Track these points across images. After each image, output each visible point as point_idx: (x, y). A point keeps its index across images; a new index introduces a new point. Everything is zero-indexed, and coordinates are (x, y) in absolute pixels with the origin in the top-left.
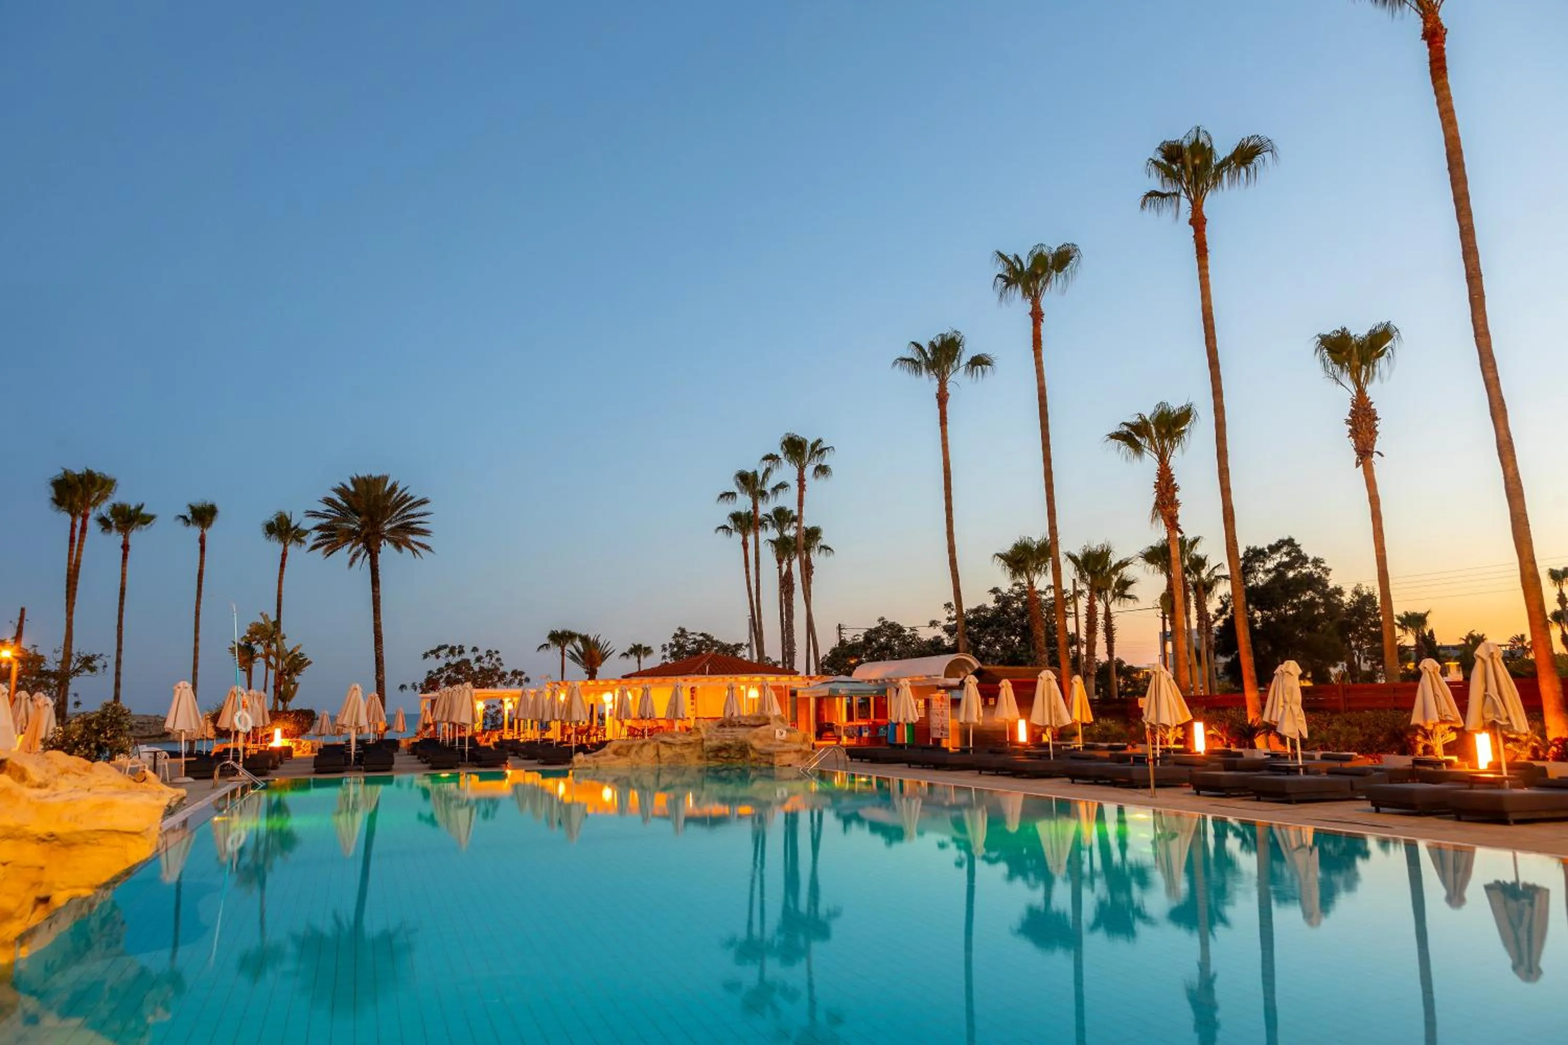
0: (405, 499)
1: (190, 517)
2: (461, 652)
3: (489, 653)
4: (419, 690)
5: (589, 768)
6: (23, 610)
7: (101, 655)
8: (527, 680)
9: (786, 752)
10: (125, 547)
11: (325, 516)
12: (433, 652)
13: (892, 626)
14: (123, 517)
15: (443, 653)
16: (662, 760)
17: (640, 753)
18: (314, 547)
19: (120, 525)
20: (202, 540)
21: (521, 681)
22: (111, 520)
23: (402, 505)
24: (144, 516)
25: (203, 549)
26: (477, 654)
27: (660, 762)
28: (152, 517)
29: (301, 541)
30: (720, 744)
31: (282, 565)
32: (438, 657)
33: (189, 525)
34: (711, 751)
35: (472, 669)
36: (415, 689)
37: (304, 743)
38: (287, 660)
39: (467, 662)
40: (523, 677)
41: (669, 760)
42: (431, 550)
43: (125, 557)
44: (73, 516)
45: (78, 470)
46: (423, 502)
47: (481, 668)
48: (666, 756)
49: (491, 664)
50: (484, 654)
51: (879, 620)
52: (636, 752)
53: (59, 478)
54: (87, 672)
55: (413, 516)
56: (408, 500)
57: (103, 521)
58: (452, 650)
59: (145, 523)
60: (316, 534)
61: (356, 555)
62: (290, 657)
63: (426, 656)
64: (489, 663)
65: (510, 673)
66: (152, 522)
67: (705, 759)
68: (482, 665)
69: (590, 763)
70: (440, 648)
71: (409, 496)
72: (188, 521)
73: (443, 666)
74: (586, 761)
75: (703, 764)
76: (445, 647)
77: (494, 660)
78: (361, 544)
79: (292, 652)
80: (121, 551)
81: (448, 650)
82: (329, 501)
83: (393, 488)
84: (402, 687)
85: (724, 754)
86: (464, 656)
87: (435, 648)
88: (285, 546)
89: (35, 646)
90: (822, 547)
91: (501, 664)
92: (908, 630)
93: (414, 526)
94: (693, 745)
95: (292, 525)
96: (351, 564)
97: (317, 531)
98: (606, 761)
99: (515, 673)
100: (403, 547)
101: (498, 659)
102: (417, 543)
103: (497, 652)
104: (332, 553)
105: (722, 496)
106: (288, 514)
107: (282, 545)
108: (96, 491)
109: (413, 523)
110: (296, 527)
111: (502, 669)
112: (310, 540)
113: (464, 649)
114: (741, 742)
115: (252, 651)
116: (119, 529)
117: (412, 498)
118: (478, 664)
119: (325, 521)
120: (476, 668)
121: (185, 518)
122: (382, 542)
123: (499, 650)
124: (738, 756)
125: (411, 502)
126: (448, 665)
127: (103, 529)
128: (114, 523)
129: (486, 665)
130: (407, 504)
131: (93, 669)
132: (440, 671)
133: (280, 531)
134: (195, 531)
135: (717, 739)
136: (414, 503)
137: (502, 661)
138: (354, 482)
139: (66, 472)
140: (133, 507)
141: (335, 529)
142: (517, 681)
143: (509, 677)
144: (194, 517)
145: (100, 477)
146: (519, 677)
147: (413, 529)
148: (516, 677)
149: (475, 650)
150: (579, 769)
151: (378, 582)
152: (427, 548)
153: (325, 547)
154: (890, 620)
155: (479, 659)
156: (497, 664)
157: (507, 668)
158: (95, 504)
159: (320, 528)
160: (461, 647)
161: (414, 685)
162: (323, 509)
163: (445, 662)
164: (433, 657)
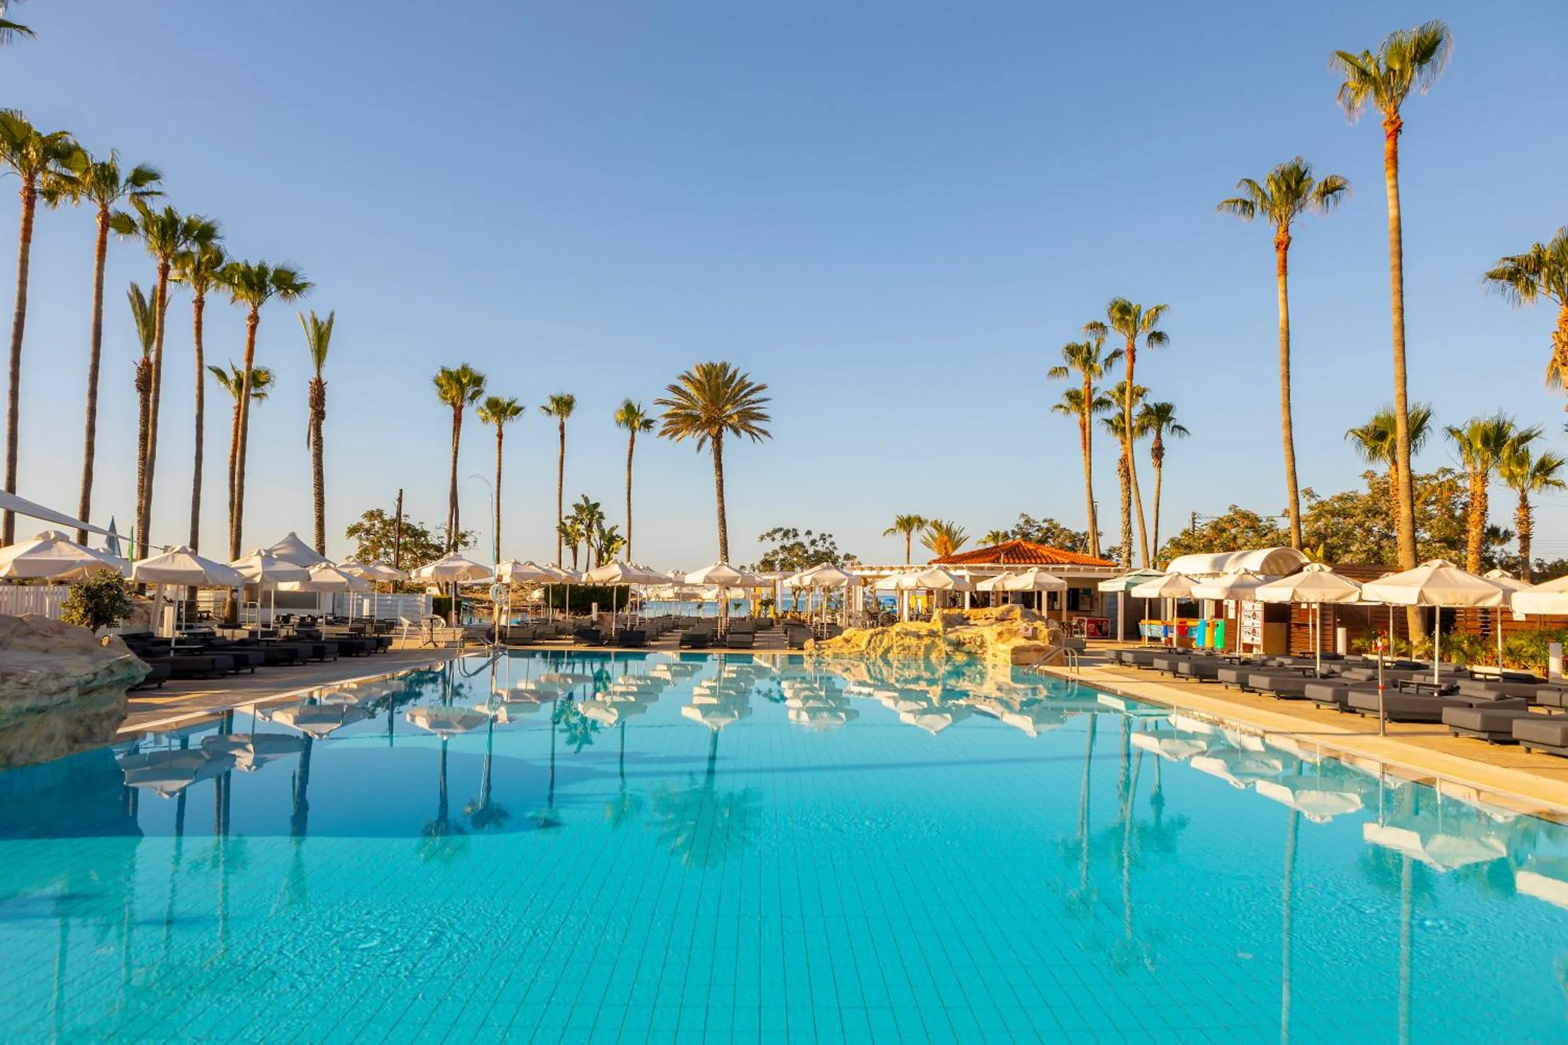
0: (744, 385)
1: (551, 408)
2: (796, 535)
3: (823, 537)
4: (758, 572)
6: (401, 491)
10: (500, 435)
11: (673, 404)
12: (768, 535)
13: (1245, 516)
14: (498, 409)
15: (778, 536)
18: (663, 433)
19: (495, 417)
20: (562, 428)
22: (488, 411)
23: (743, 390)
24: (515, 408)
25: (563, 438)
26: (811, 538)
28: (521, 409)
29: (648, 429)
31: (631, 451)
32: (773, 540)
33: (552, 415)
35: (806, 552)
39: (801, 545)
40: (856, 562)
42: (769, 436)
43: (500, 443)
44: (454, 407)
45: (456, 366)
46: (761, 387)
47: (816, 552)
49: (824, 548)
50: (818, 539)
51: (1230, 509)
53: (439, 375)
55: (754, 402)
56: (746, 386)
57: (482, 412)
58: (786, 534)
59: (516, 414)
60: (664, 421)
61: (702, 441)
62: (609, 536)
63: (762, 538)
64: (823, 546)
65: (842, 557)
66: (521, 413)
68: (817, 548)
70: (776, 531)
71: (749, 382)
72: (550, 411)
73: (778, 548)
74: (816, 648)
76: (780, 529)
77: (827, 544)
78: (706, 430)
79: (610, 532)
80: (498, 439)
81: (781, 533)
82: (675, 389)
83: (733, 376)
86: (799, 539)
87: (770, 531)
88: (633, 434)
90: (1175, 426)
91: (835, 548)
92: (1264, 520)
93: (755, 411)
95: (640, 413)
96: (699, 448)
97: (664, 419)
98: (838, 649)
99: (847, 557)
100: (742, 432)
101: (832, 543)
102: (757, 428)
103: (830, 536)
104: (679, 439)
105: (1052, 371)
106: (636, 404)
107: (631, 432)
109: (751, 408)
110: (642, 415)
111: (836, 553)
112: (659, 426)
113: (799, 532)
116: (494, 420)
117: (750, 384)
118: (813, 547)
119: (674, 408)
120: (811, 552)
121: (547, 408)
122: (725, 428)
123: (832, 534)
125: (750, 389)
126: (783, 548)
127: (483, 420)
128: (490, 415)
129: (821, 547)
130: (746, 391)
131: (466, 544)
132: (775, 553)
134: (556, 419)
136: (754, 389)
137: (836, 545)
138: (699, 369)
139: (443, 371)
140: (505, 401)
141: (681, 416)
142: (849, 564)
143: (841, 560)
144: (555, 408)
145: (472, 373)
146: (852, 561)
147: (754, 414)
148: (849, 561)
149: (809, 533)
150: (809, 656)
151: (721, 466)
152: (765, 433)
153: (671, 433)
154: (1243, 508)
155: (813, 543)
156: (831, 548)
157: (840, 552)
158: (471, 400)
159: (667, 416)
160: (794, 530)
161: (752, 566)
162: (672, 397)
163: (780, 544)
164: (769, 539)
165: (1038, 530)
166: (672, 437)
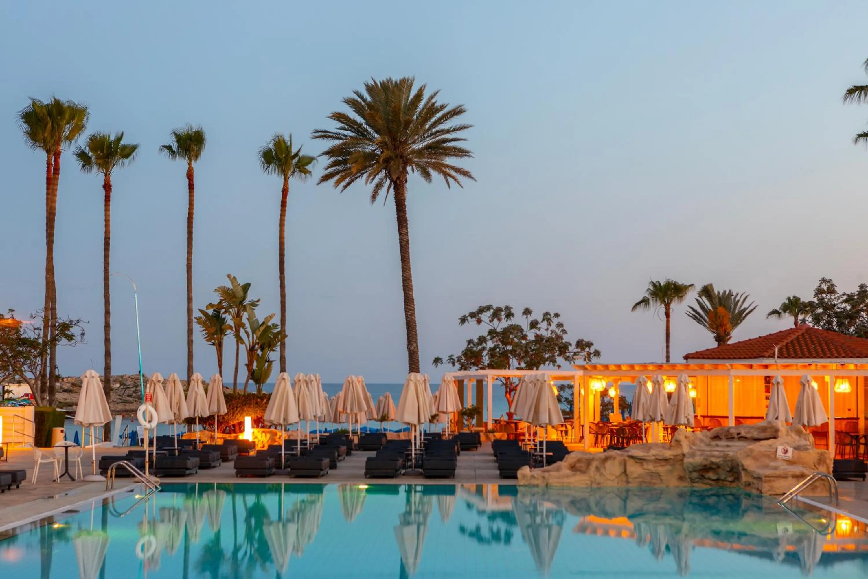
0: (431, 110)
1: (175, 147)
2: (509, 315)
3: (546, 317)
4: (458, 366)
5: (538, 486)
7: (78, 321)
8: (597, 353)
9: (779, 477)
10: (107, 187)
11: (337, 137)
12: (473, 315)
14: (102, 151)
15: (485, 316)
16: (630, 480)
17: (603, 471)
18: (326, 178)
19: (99, 161)
20: (190, 176)
21: (589, 354)
22: (90, 154)
23: (431, 117)
24: (124, 147)
25: (191, 187)
26: (531, 318)
27: (628, 482)
28: (134, 148)
29: (306, 172)
30: (705, 463)
31: (284, 204)
32: (479, 321)
33: (175, 157)
34: (695, 471)
35: (524, 337)
36: (454, 364)
37: (279, 434)
38: (259, 333)
39: (517, 328)
40: (592, 350)
41: (640, 480)
42: (470, 177)
43: (107, 198)
44: (48, 152)
45: (46, 101)
46: (457, 112)
47: (537, 336)
48: (635, 475)
49: (549, 332)
50: (540, 320)
52: (597, 467)
53: (28, 110)
54: (64, 341)
55: (448, 131)
56: (438, 110)
57: (82, 155)
58: (496, 314)
59: (127, 156)
60: (326, 161)
61: (379, 186)
62: (262, 329)
63: (463, 320)
64: (547, 330)
65: (574, 344)
66: (134, 154)
67: (689, 480)
68: (539, 333)
69: (538, 479)
70: (481, 310)
71: (438, 104)
72: (173, 152)
73: (485, 334)
74: (533, 477)
75: (685, 486)
76: (489, 308)
77: (553, 327)
78: (383, 172)
79: (263, 323)
80: (104, 192)
81: (490, 313)
82: (339, 117)
83: (419, 96)
84: (437, 360)
85: (711, 475)
86: (513, 321)
87: (475, 310)
88: (286, 179)
89: (11, 310)
91: (564, 332)
94: (671, 461)
95: (294, 151)
96: (374, 197)
97: (326, 157)
98: (558, 478)
99: (581, 344)
100: (433, 173)
101: (560, 325)
102: (453, 168)
103: (557, 315)
104: (349, 184)
105: (851, 92)
106: (287, 138)
107: (283, 177)
108: (68, 123)
110: (296, 155)
111: (566, 338)
113: (512, 311)
114: (732, 461)
115: (222, 321)
116: (100, 165)
117: (443, 107)
118: (533, 330)
119: (337, 142)
120: (531, 337)
121: (169, 148)
122: (409, 168)
123: (559, 313)
124: (730, 479)
126: (493, 332)
127: (83, 166)
128: (93, 158)
129: (544, 330)
130: (439, 115)
131: (70, 338)
132: (482, 340)
133: (279, 160)
135: (701, 455)
136: (448, 113)
137: (565, 328)
138: (370, 89)
139: (34, 104)
140: (112, 138)
141: (350, 153)
142: (584, 354)
143: (572, 349)
144: (179, 147)
145: (69, 107)
146: (587, 349)
147: (445, 149)
148: (583, 349)
149: (527, 312)
150: (525, 486)
151: (406, 221)
152: (466, 174)
153: (336, 178)
155: (534, 325)
156: (558, 332)
157: (570, 337)
158: (69, 138)
159: (330, 153)
160: (508, 308)
161: (451, 358)
162: (334, 126)
163: (489, 328)
164: (472, 321)
165: (846, 301)
166: (338, 182)
